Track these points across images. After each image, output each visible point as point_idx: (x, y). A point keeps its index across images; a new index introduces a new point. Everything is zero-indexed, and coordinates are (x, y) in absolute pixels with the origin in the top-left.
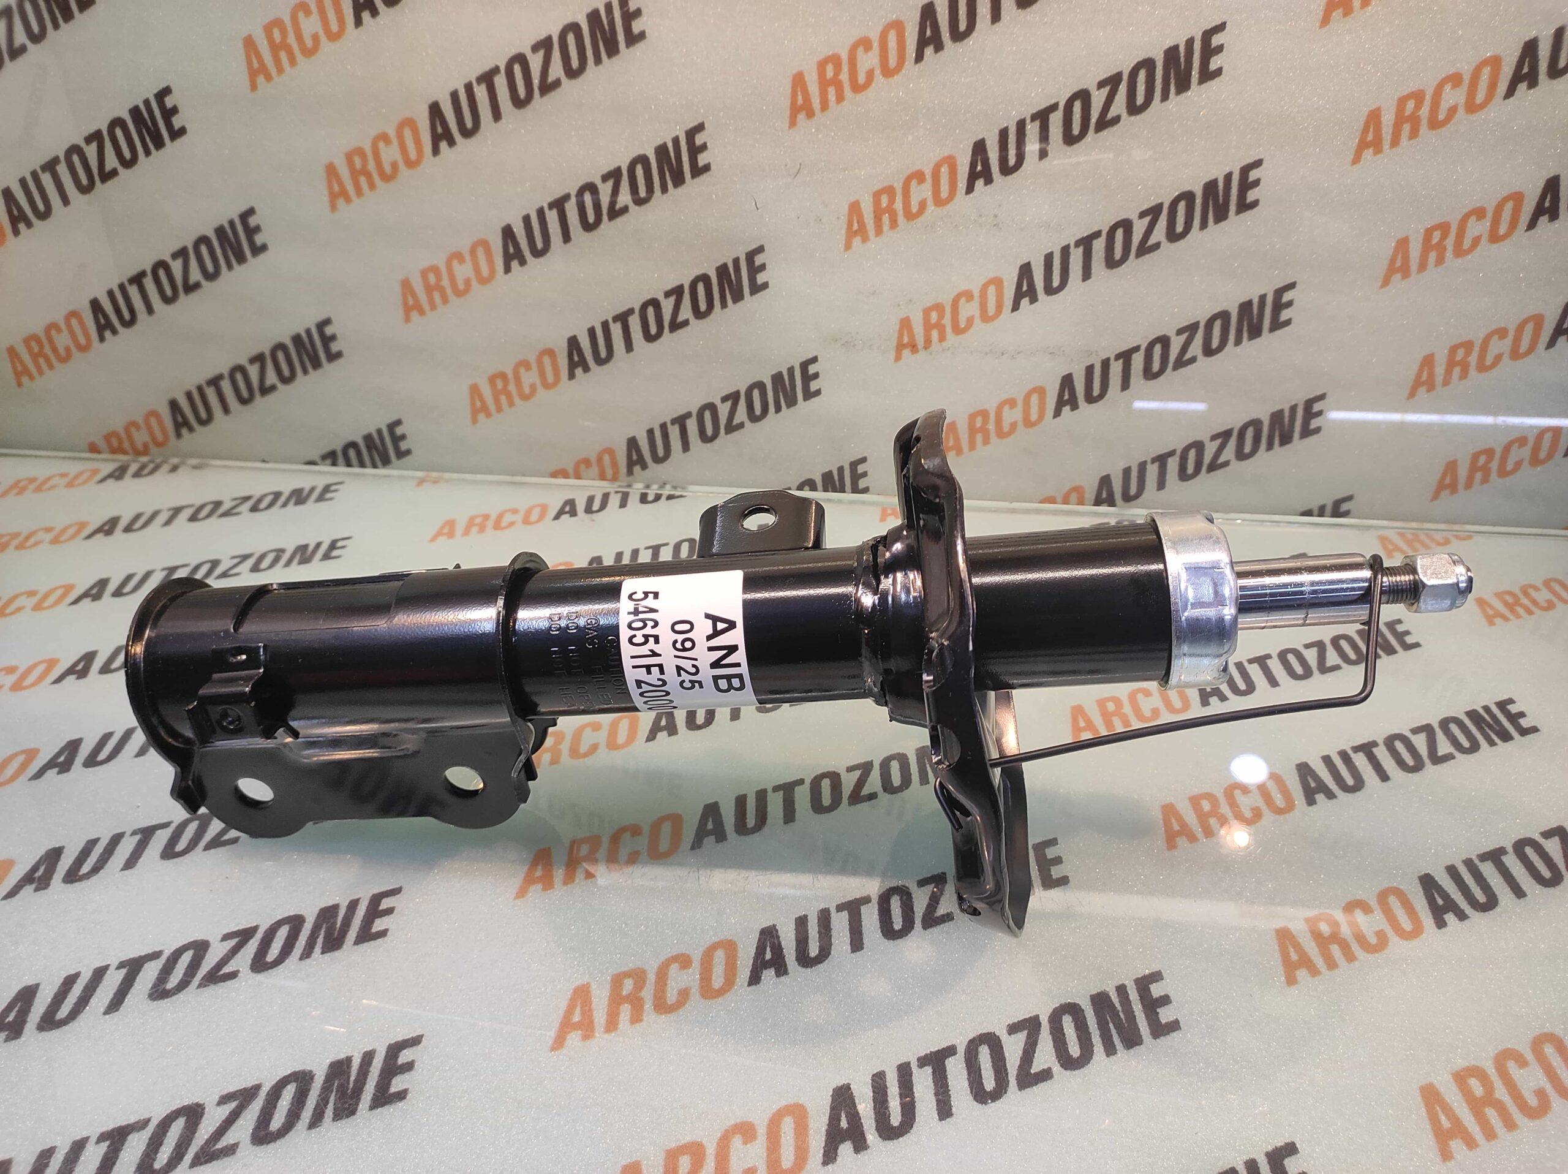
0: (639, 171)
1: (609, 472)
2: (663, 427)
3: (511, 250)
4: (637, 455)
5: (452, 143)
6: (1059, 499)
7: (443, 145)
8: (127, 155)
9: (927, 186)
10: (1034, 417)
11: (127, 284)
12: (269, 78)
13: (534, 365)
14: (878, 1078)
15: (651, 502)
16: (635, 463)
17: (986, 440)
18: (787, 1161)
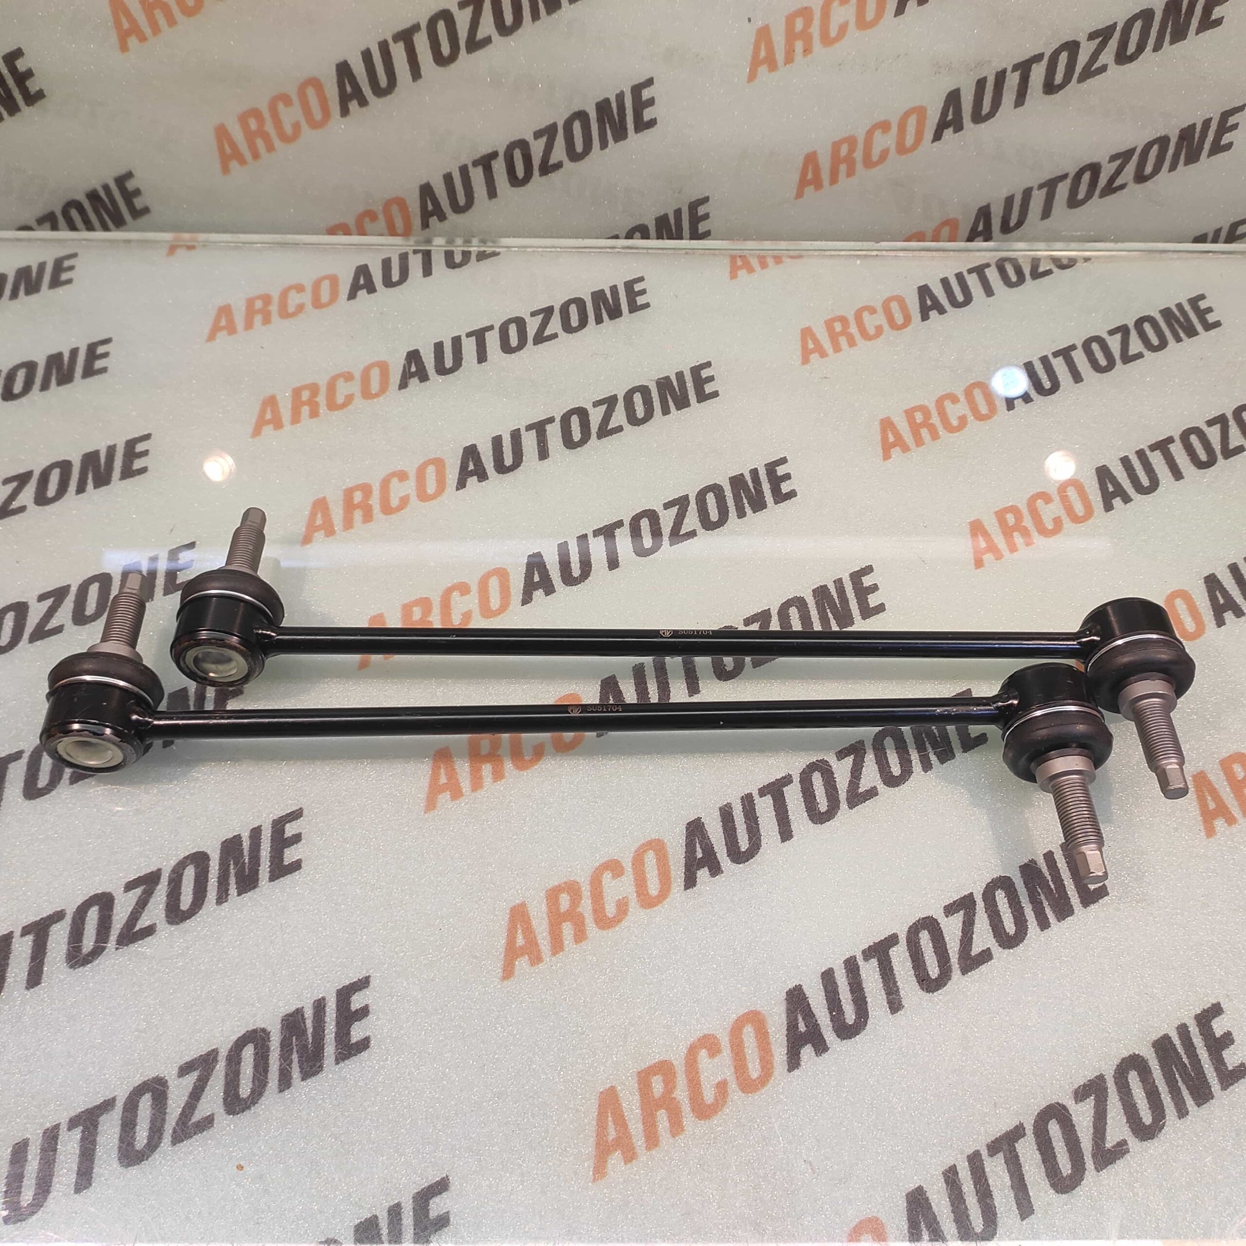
1: (399, 224)
4: (433, 204)
6: (929, 234)
10: (909, 140)
13: (296, 100)
14: (828, 976)
15: (460, 265)
16: (431, 214)
17: (850, 173)
18: (754, 1070)
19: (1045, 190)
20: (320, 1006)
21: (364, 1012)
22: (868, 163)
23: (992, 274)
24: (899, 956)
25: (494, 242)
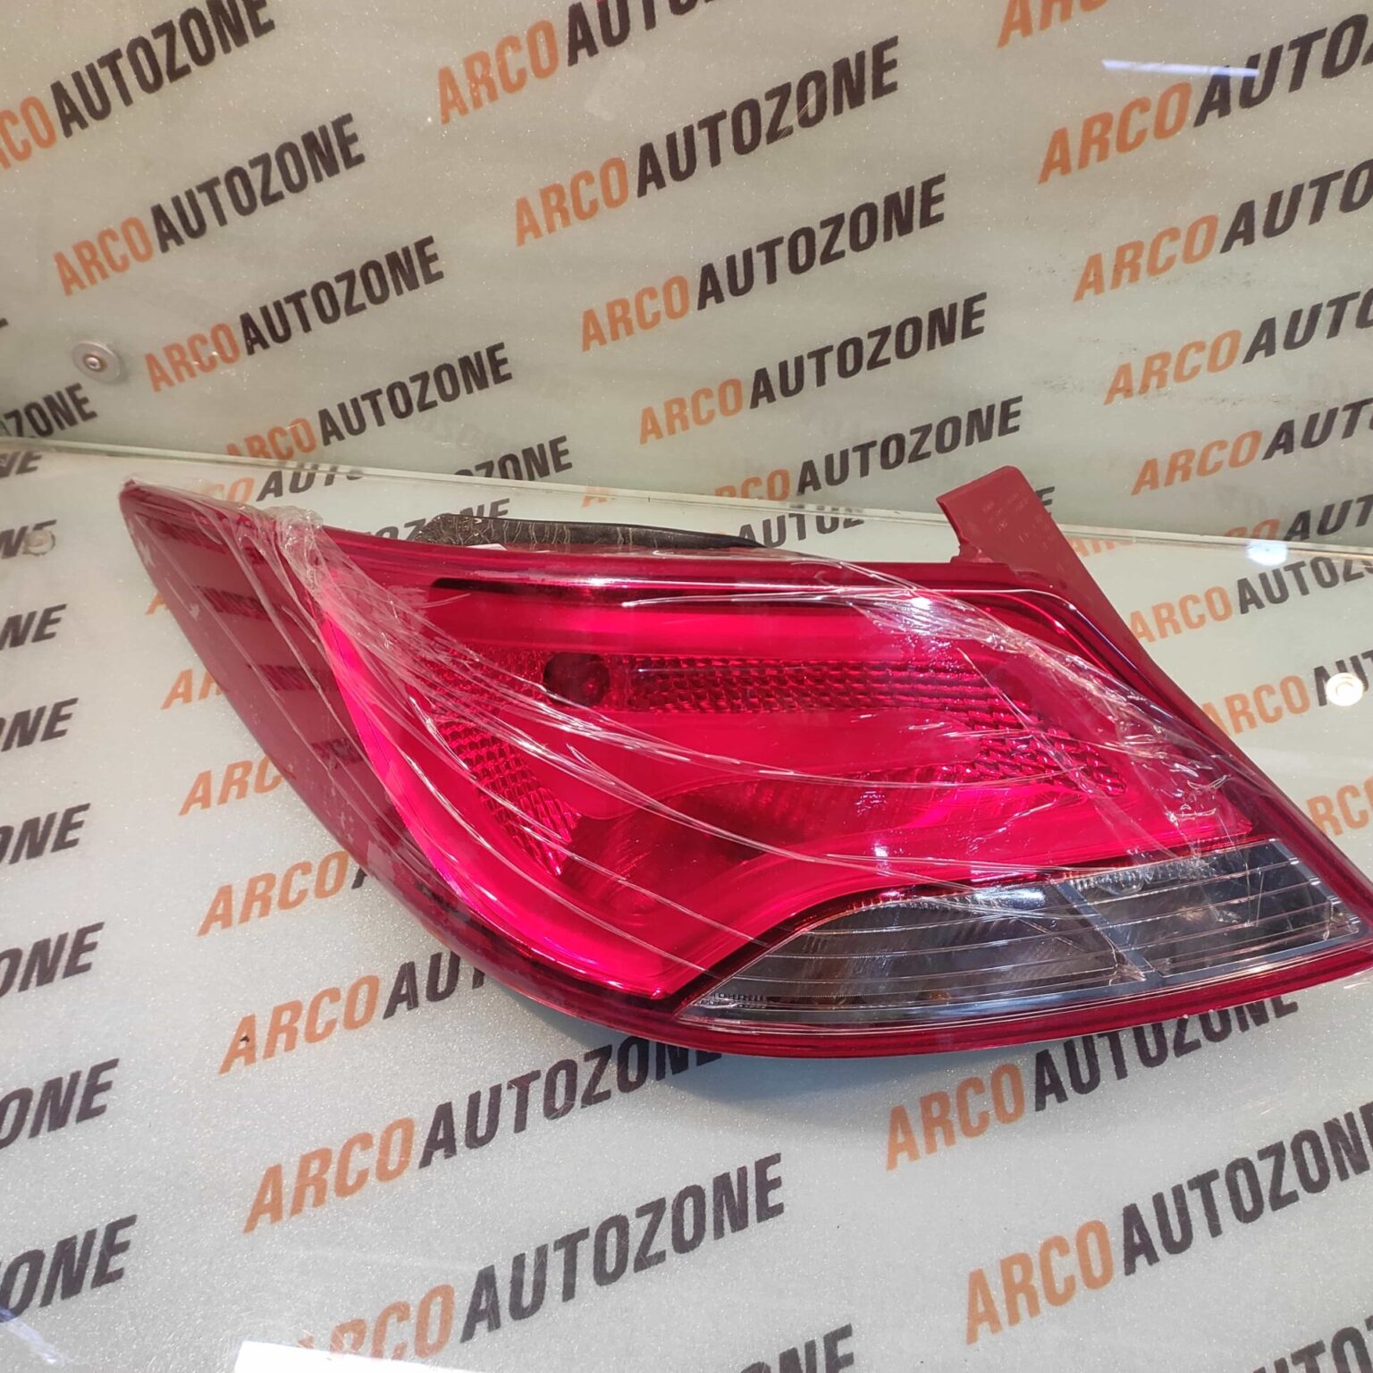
0: (864, 218)
1: (779, 490)
2: (844, 455)
3: (709, 288)
4: (811, 477)
5: (661, 184)
7: (651, 186)
8: (295, 179)
9: (1180, 244)
11: (283, 302)
12: (464, 111)
13: (716, 393)
14: (1158, 1200)
15: (831, 530)
16: (807, 484)
17: (1186, 477)
18: (1097, 1271)
19: (1362, 503)
20: (742, 1172)
21: (777, 1183)
22: (1202, 471)
23: (1307, 573)
24: (1219, 1189)
25: (859, 511)
